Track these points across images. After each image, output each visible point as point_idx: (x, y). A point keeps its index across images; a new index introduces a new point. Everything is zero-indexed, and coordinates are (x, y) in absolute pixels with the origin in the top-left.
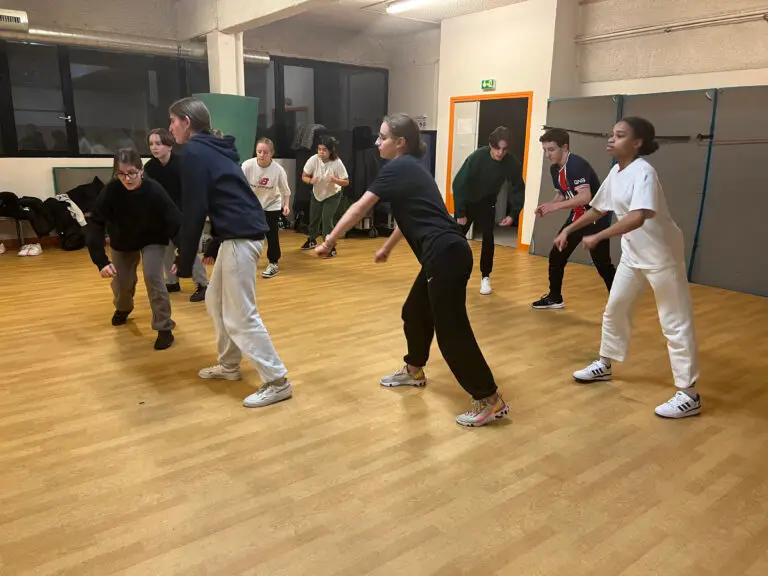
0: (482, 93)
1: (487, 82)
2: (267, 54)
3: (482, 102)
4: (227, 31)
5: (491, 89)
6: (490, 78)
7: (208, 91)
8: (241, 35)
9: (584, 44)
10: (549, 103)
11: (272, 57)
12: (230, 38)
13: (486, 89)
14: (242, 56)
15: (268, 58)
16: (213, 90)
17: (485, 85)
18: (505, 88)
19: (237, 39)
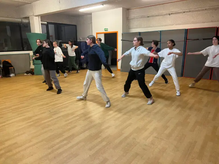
0: (104, 31)
1: (106, 29)
2: (46, 21)
3: (105, 34)
4: (36, 16)
5: (107, 31)
6: (107, 28)
7: (31, 32)
8: (40, 17)
9: (129, 19)
10: (122, 34)
11: (47, 22)
12: (37, 18)
13: (106, 30)
14: (40, 22)
15: (46, 23)
16: (32, 32)
17: (105, 30)
18: (110, 30)
19: (39, 18)
